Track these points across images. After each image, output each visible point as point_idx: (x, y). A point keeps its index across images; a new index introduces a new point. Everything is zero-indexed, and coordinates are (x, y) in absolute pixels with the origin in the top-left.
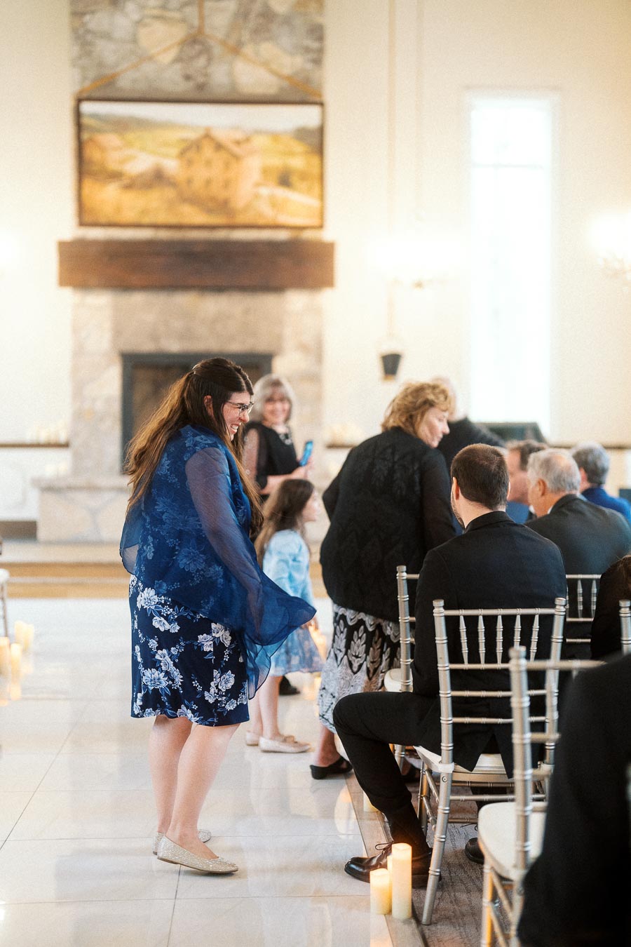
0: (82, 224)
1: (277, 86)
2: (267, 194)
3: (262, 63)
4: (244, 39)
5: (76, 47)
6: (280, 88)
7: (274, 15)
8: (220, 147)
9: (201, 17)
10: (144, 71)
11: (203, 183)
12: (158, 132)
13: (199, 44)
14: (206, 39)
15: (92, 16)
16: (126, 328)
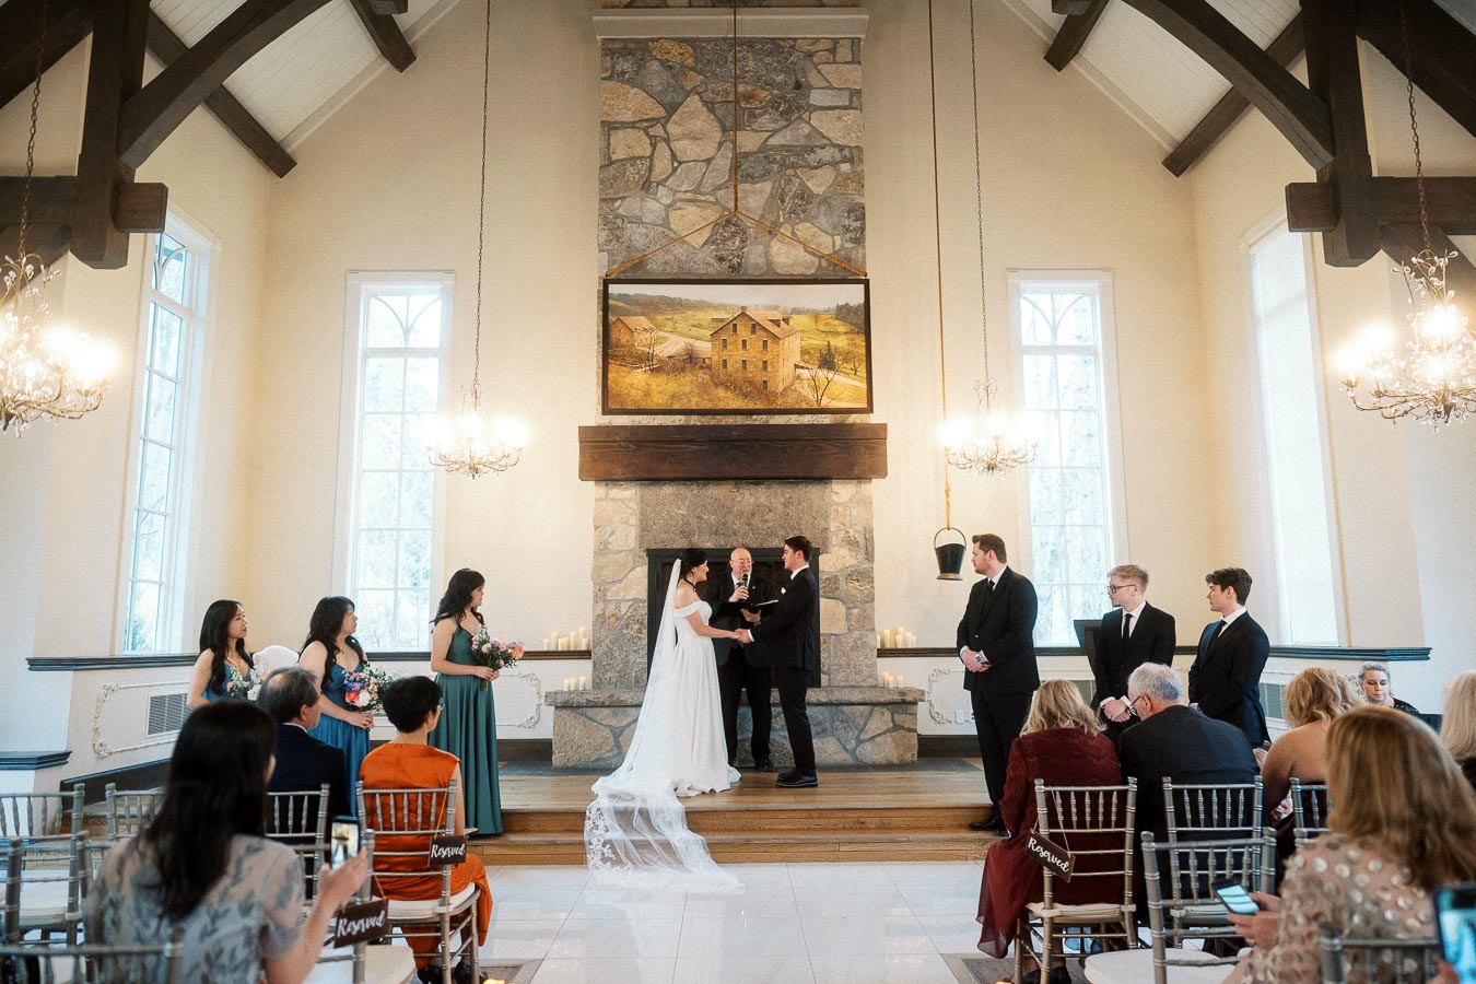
1: (817, 264)
2: (809, 376)
3: (801, 242)
4: (782, 220)
5: (606, 232)
6: (820, 267)
7: (812, 195)
8: (757, 327)
9: (736, 199)
10: (676, 252)
11: (739, 365)
12: (690, 313)
13: (734, 225)
14: (742, 221)
15: (623, 202)
16: (655, 524)
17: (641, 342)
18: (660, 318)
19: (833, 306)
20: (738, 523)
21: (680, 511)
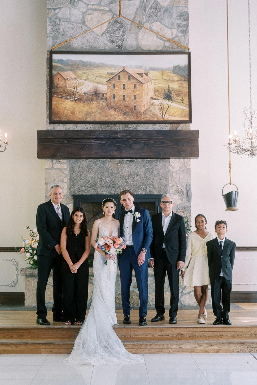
0: (52, 122)
1: (163, 45)
2: (158, 103)
3: (154, 32)
4: (144, 20)
5: (51, 27)
6: (165, 46)
7: (161, 7)
8: (131, 77)
9: (120, 9)
10: (88, 38)
11: (122, 97)
12: (96, 70)
13: (119, 23)
14: (123, 21)
15: (59, 11)
16: (77, 182)
17: (70, 85)
18: (80, 72)
19: (171, 66)
20: (120, 182)
21: (90, 175)
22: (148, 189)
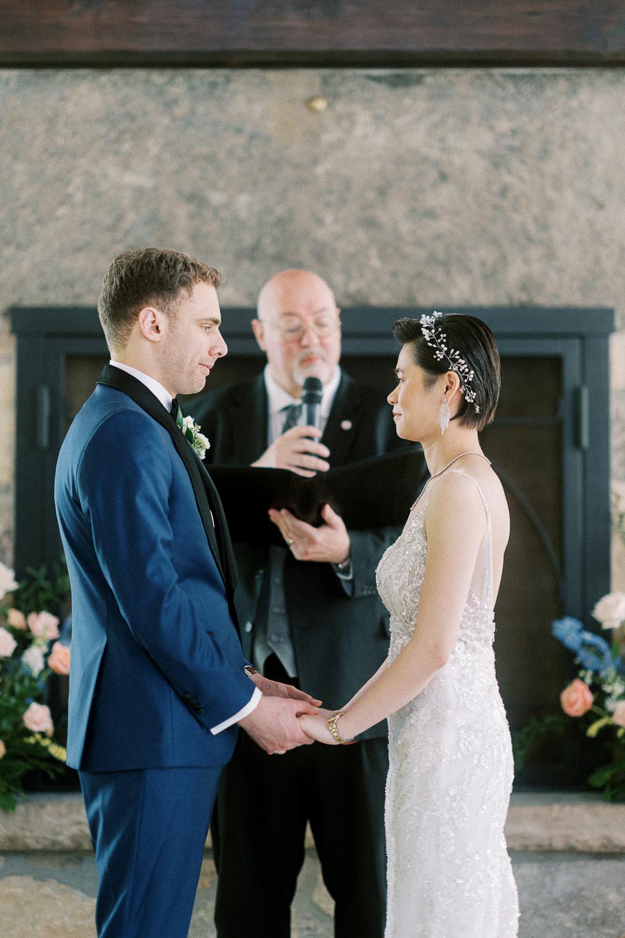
16: (40, 221)
20: (329, 218)
21: (129, 179)
22: (515, 272)
